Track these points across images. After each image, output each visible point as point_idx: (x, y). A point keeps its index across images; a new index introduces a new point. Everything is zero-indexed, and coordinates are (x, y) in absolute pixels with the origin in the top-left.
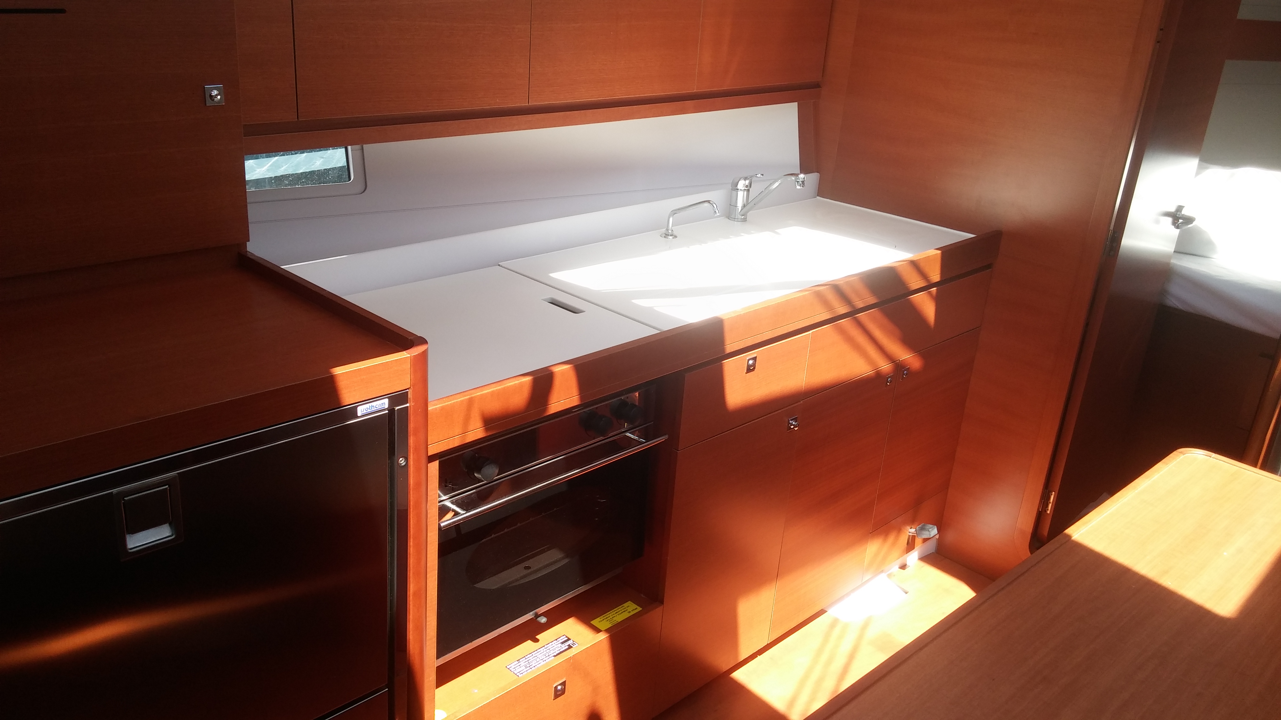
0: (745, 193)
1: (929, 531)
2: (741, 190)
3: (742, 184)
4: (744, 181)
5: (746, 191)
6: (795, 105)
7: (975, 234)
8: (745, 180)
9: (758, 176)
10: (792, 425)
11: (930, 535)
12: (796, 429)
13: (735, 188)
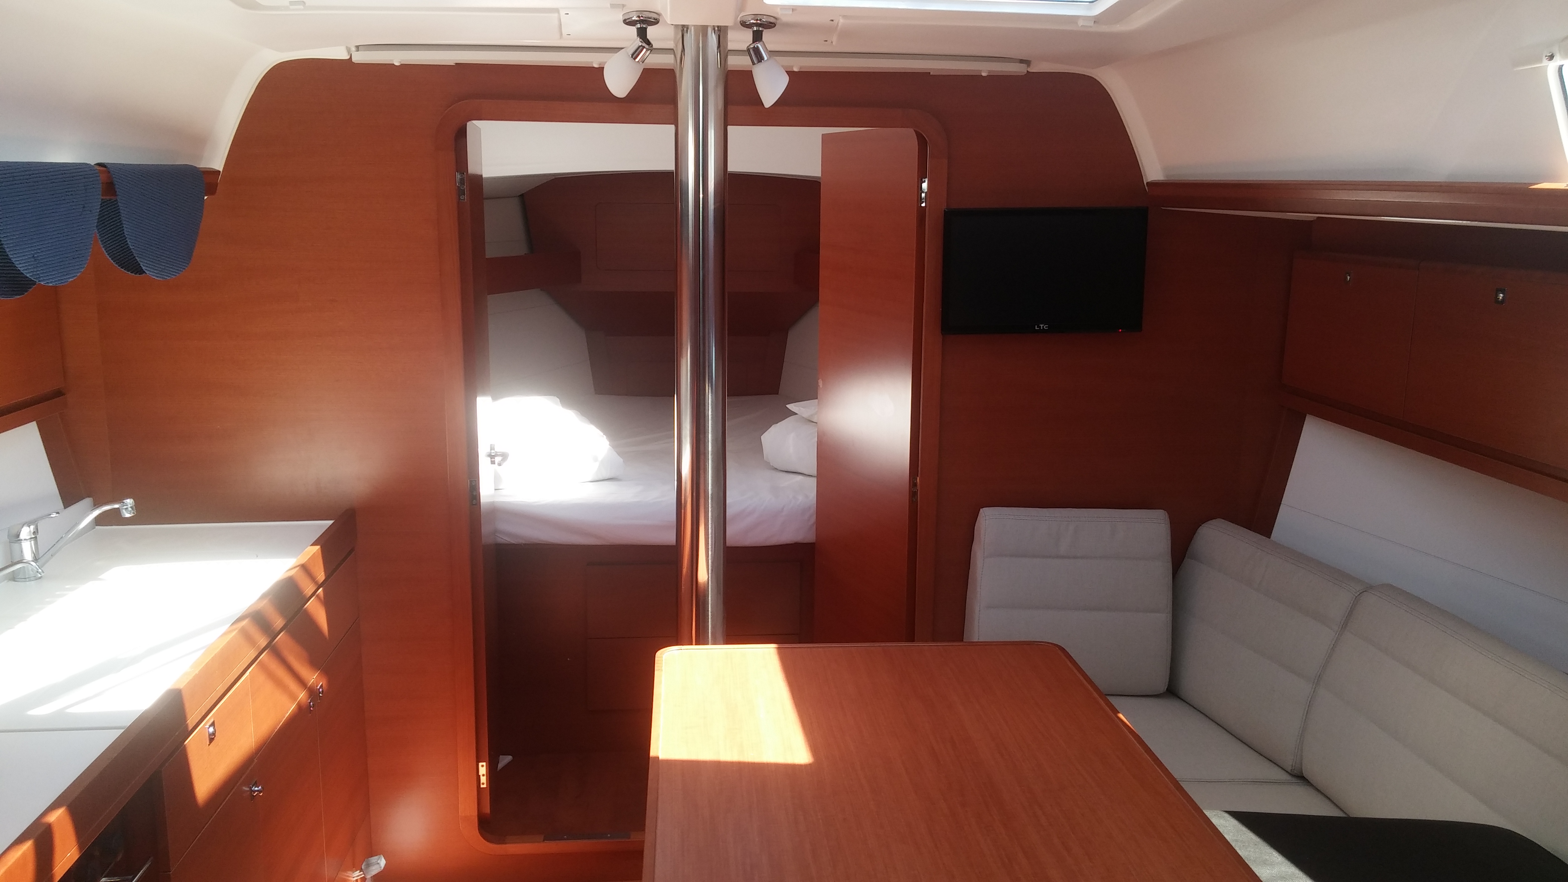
0: (33, 542)
1: (378, 863)
2: (25, 540)
3: (26, 532)
4: (28, 528)
5: (32, 539)
6: (34, 423)
7: (331, 520)
8: (29, 526)
9: (52, 516)
10: (255, 791)
11: (381, 867)
12: (261, 794)
13: (16, 538)
